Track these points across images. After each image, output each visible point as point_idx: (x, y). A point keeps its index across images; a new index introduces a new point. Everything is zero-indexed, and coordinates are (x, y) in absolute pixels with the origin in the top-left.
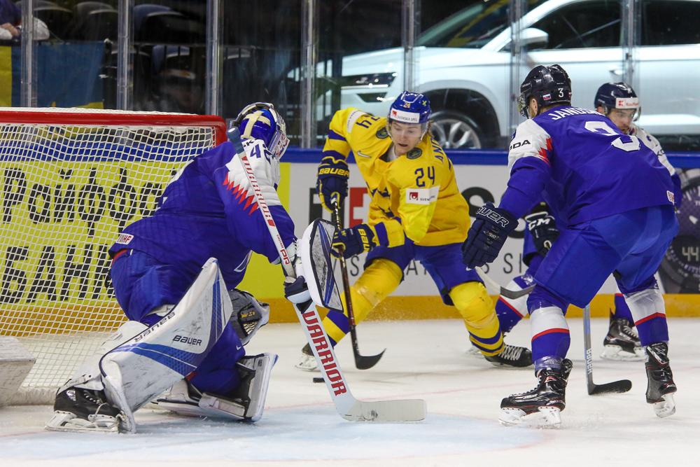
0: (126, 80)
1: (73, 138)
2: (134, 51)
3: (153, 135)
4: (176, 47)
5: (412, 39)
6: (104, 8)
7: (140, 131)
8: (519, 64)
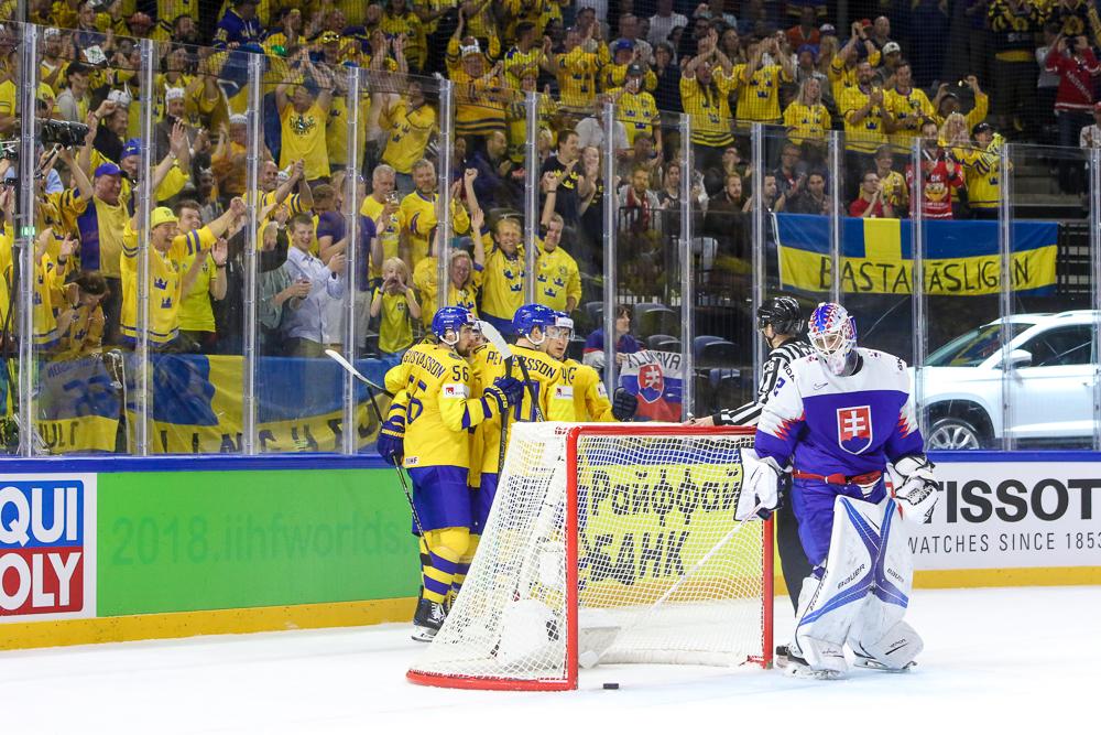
0: (689, 398)
1: (648, 446)
2: (695, 374)
3: (712, 443)
4: (729, 370)
5: (921, 361)
6: (669, 339)
7: (702, 441)
8: (1009, 379)
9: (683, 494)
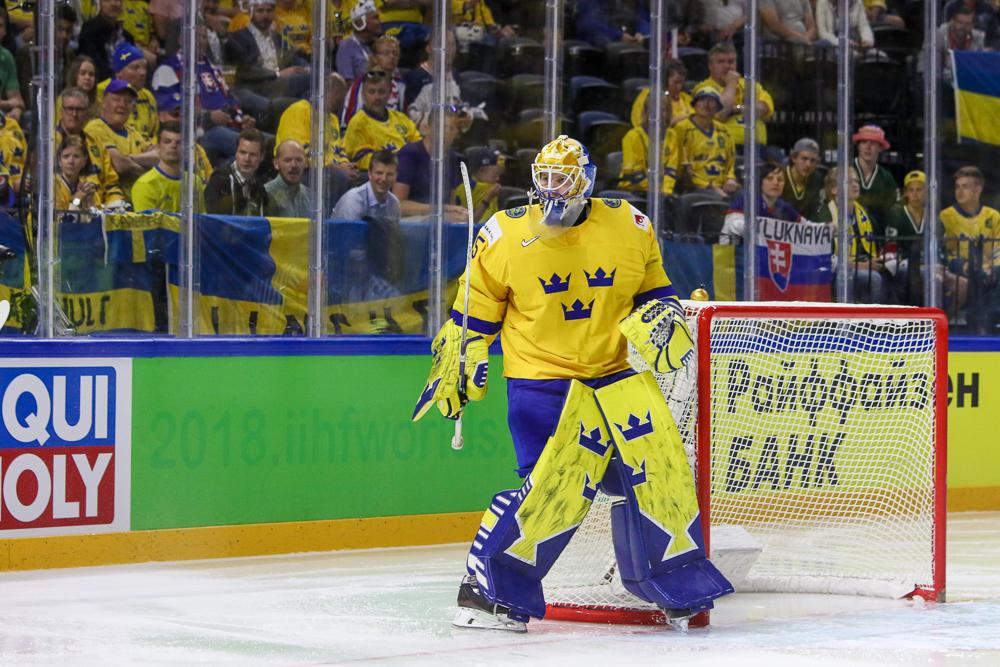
9: (838, 387)
